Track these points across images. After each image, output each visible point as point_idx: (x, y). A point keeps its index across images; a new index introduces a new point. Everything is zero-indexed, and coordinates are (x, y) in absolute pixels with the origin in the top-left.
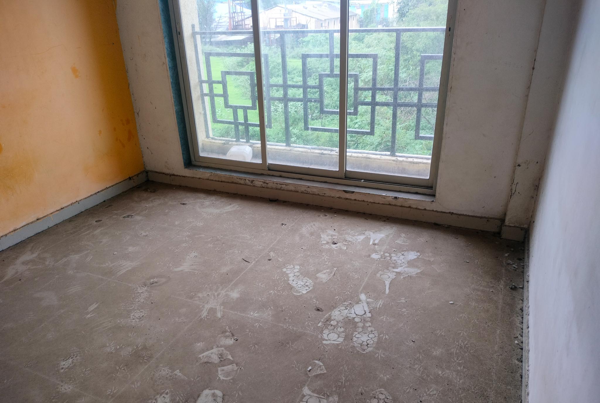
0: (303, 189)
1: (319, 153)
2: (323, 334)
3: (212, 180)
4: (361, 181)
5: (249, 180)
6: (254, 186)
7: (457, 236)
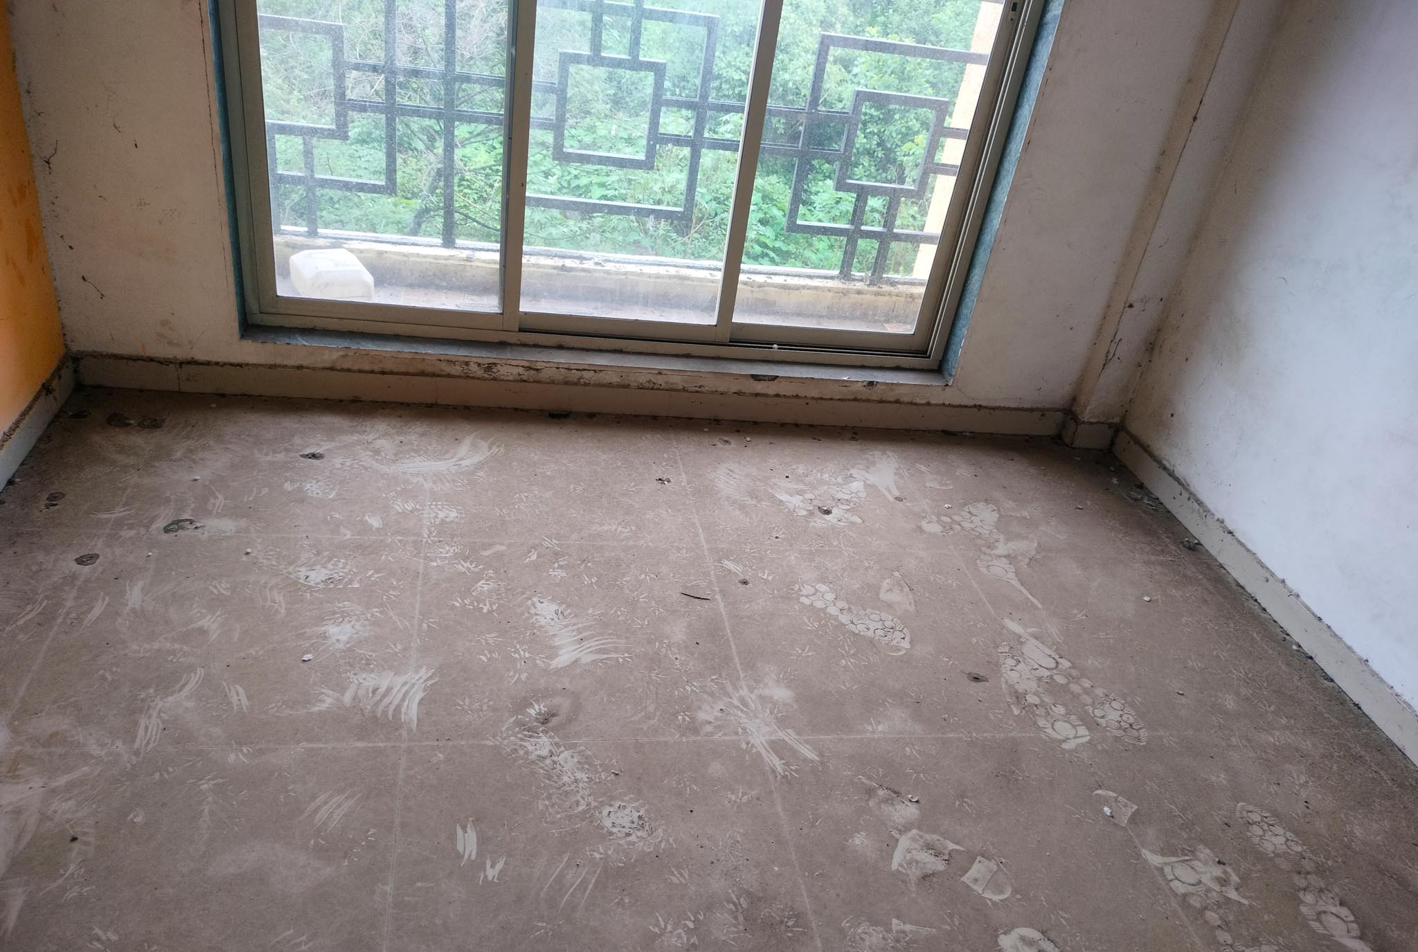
1: (555, 268)
2: (1045, 730)
3: (349, 370)
4: (772, 348)
5: (479, 365)
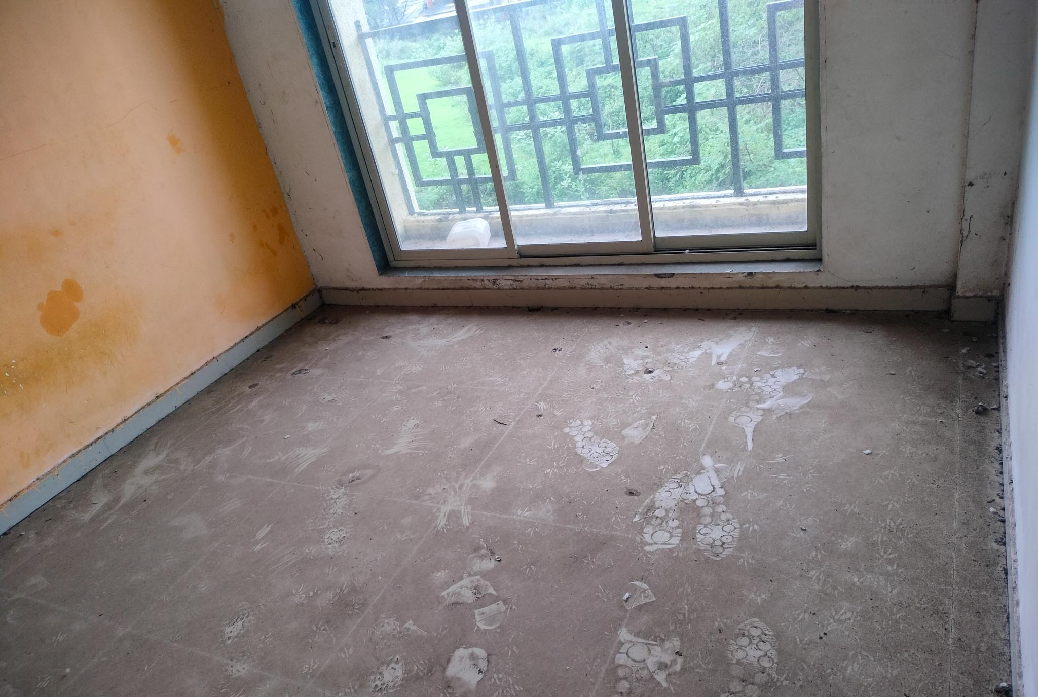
0: (583, 282)
1: (606, 212)
2: (644, 535)
3: (428, 289)
4: (684, 253)
5: (489, 281)
6: (499, 289)
7: (870, 328)
